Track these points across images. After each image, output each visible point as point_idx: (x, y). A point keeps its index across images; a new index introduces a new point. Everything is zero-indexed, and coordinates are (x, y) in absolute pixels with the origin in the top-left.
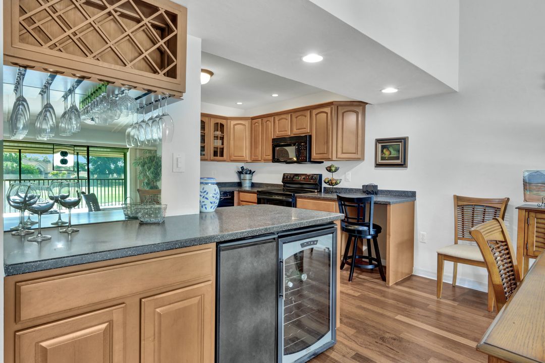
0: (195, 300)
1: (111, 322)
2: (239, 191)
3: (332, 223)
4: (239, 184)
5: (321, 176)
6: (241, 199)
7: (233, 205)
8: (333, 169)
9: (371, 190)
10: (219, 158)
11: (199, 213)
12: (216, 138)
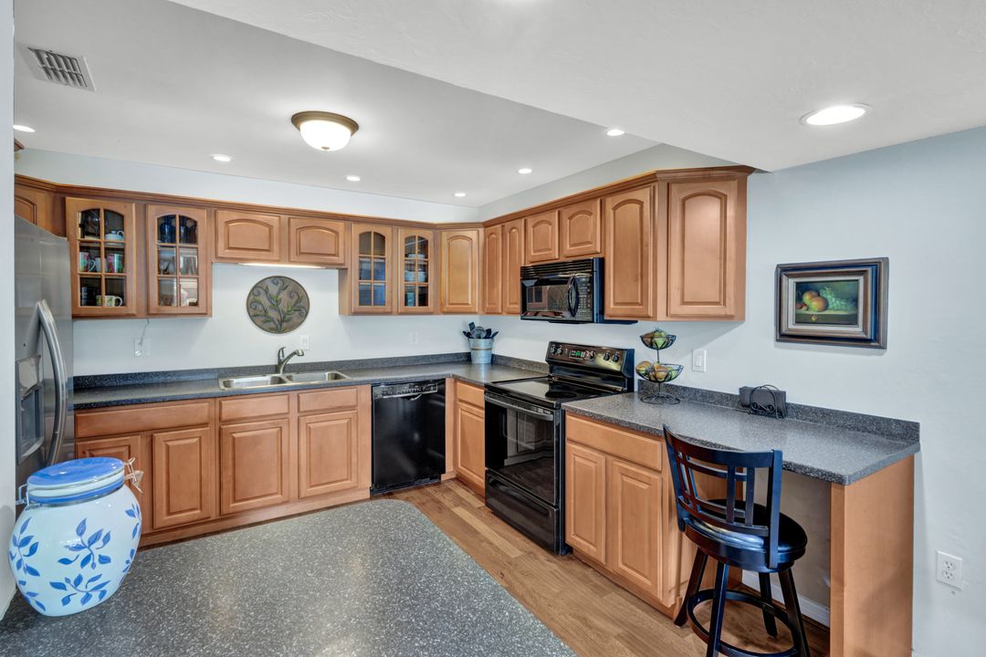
2: (456, 379)
4: (467, 359)
6: (460, 397)
8: (660, 341)
9: (764, 403)
10: (417, 308)
12: (410, 267)
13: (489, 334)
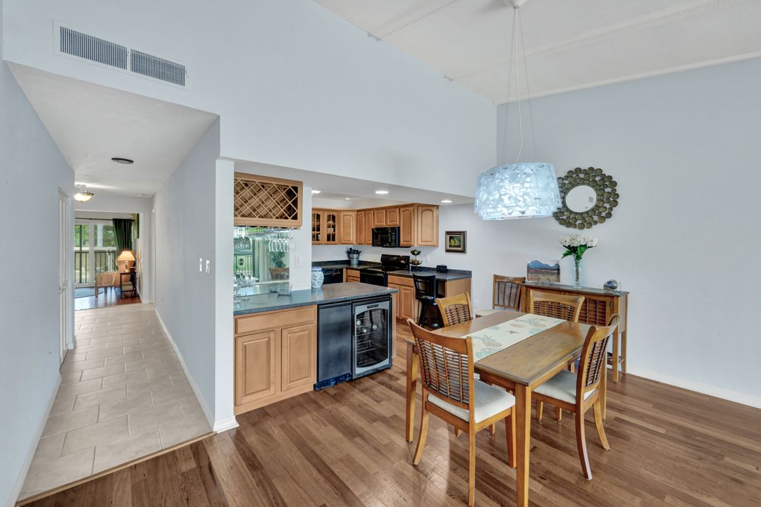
0: (307, 332)
1: (269, 338)
2: (347, 268)
3: (389, 294)
4: (348, 262)
5: (409, 257)
6: (349, 274)
7: (342, 282)
8: (416, 253)
9: (442, 269)
10: (331, 242)
11: (310, 288)
12: (329, 227)
13: (358, 253)
